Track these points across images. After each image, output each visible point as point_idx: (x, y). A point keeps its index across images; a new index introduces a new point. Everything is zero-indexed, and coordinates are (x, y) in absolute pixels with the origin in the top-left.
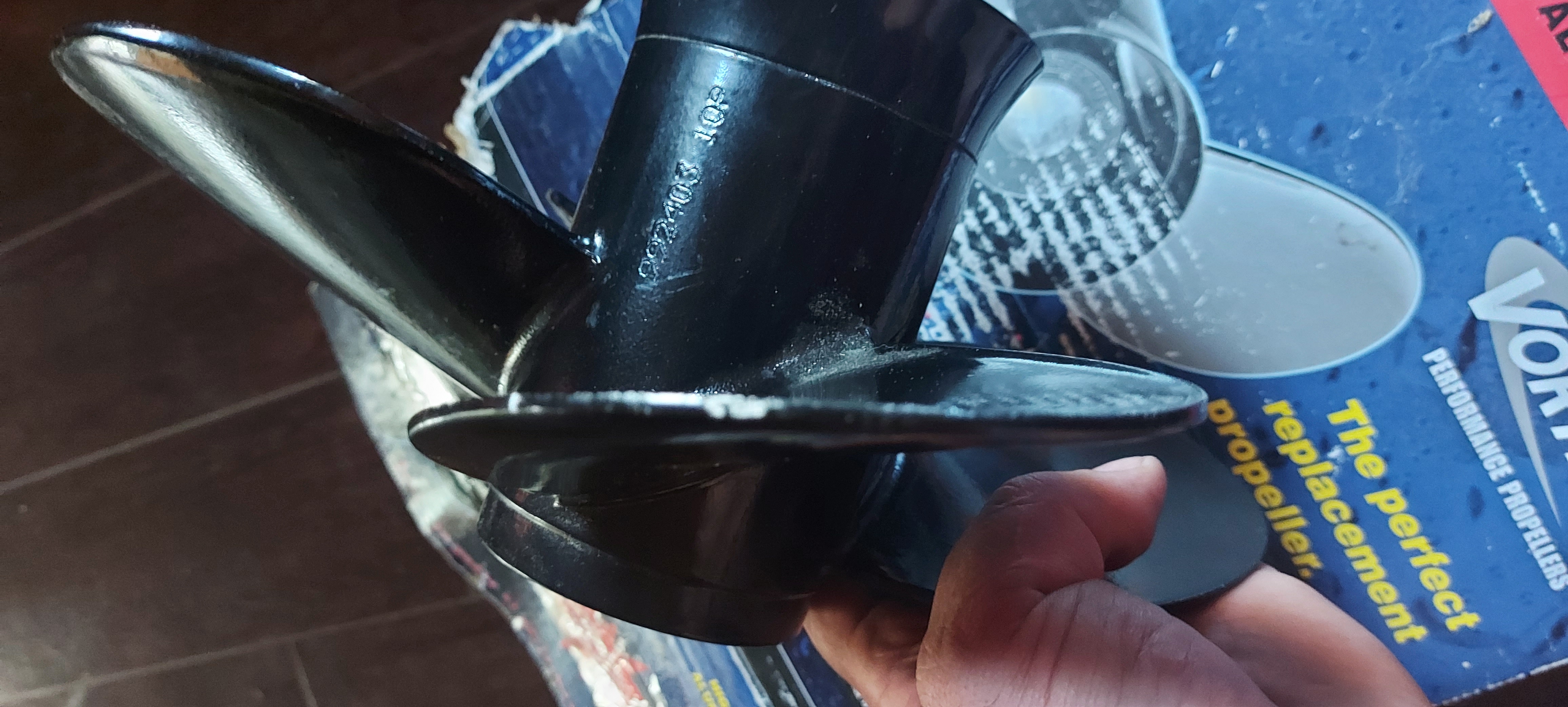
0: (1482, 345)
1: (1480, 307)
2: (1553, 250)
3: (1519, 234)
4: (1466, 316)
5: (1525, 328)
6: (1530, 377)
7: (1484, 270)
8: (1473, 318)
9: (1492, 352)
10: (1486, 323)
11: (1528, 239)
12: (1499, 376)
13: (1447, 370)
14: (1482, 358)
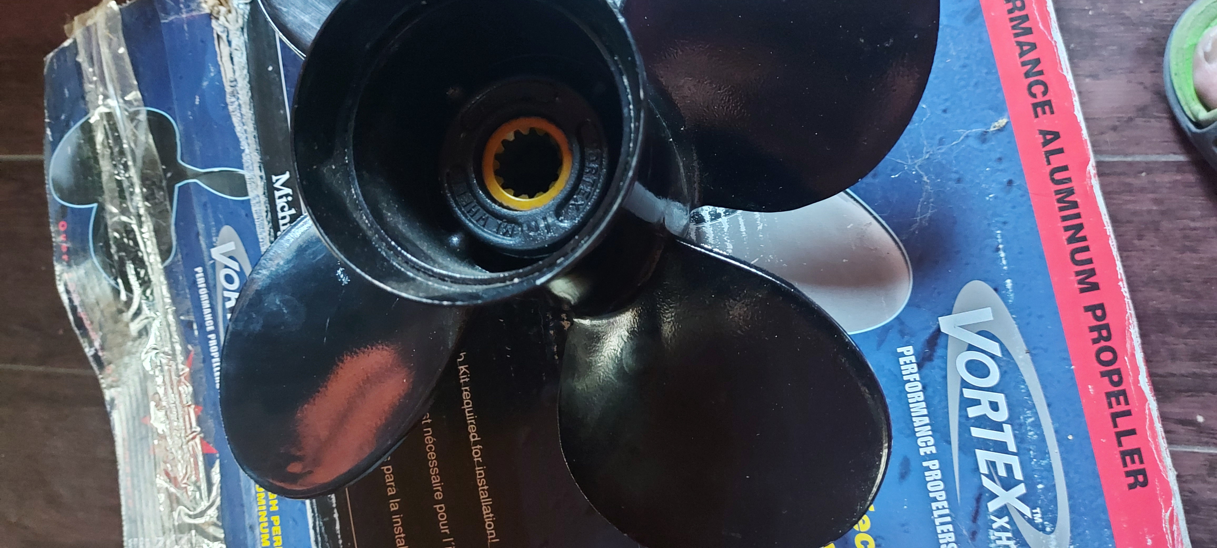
0: (939, 352)
1: (945, 324)
2: (1004, 299)
3: (985, 280)
4: (935, 327)
5: (971, 348)
6: (965, 384)
7: (955, 298)
8: (939, 329)
9: (944, 358)
10: (947, 335)
11: (990, 285)
12: (945, 377)
13: (911, 363)
14: (937, 362)
